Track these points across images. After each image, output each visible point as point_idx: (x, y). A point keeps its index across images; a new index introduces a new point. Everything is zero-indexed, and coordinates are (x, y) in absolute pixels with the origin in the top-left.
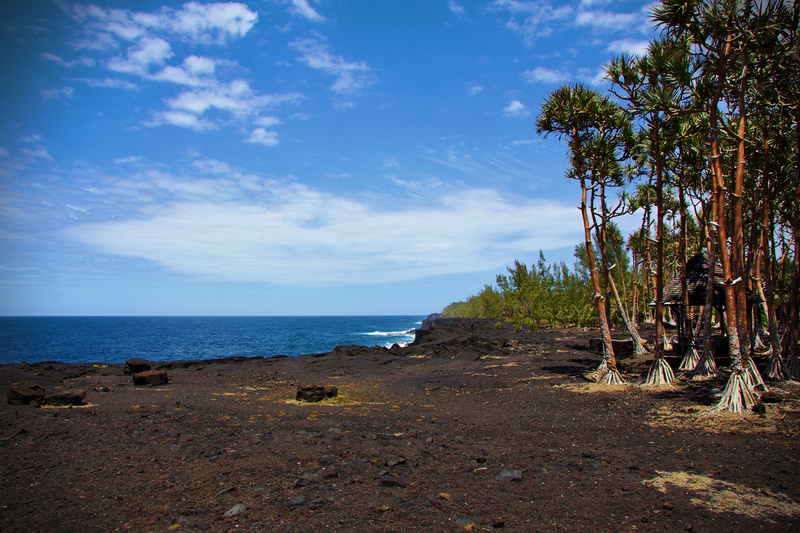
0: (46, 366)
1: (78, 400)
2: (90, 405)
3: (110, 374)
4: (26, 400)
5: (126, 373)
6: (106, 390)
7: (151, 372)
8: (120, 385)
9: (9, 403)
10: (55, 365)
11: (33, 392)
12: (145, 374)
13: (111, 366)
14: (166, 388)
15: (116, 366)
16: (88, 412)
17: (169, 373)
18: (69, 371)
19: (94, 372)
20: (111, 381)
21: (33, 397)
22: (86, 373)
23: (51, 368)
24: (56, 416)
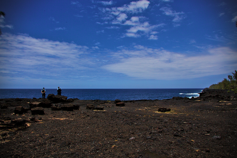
0: (96, 101)
1: (102, 109)
2: (105, 110)
3: (111, 103)
4: (90, 108)
5: (115, 103)
6: (109, 107)
7: (120, 103)
8: (113, 106)
9: (87, 109)
10: (98, 101)
11: (92, 107)
12: (119, 103)
13: (111, 101)
14: (124, 107)
15: (113, 101)
16: (104, 112)
17: (125, 103)
18: (101, 102)
19: (107, 102)
20: (111, 105)
21: (92, 108)
22: (105, 103)
23: (97, 101)
24: (96, 112)
